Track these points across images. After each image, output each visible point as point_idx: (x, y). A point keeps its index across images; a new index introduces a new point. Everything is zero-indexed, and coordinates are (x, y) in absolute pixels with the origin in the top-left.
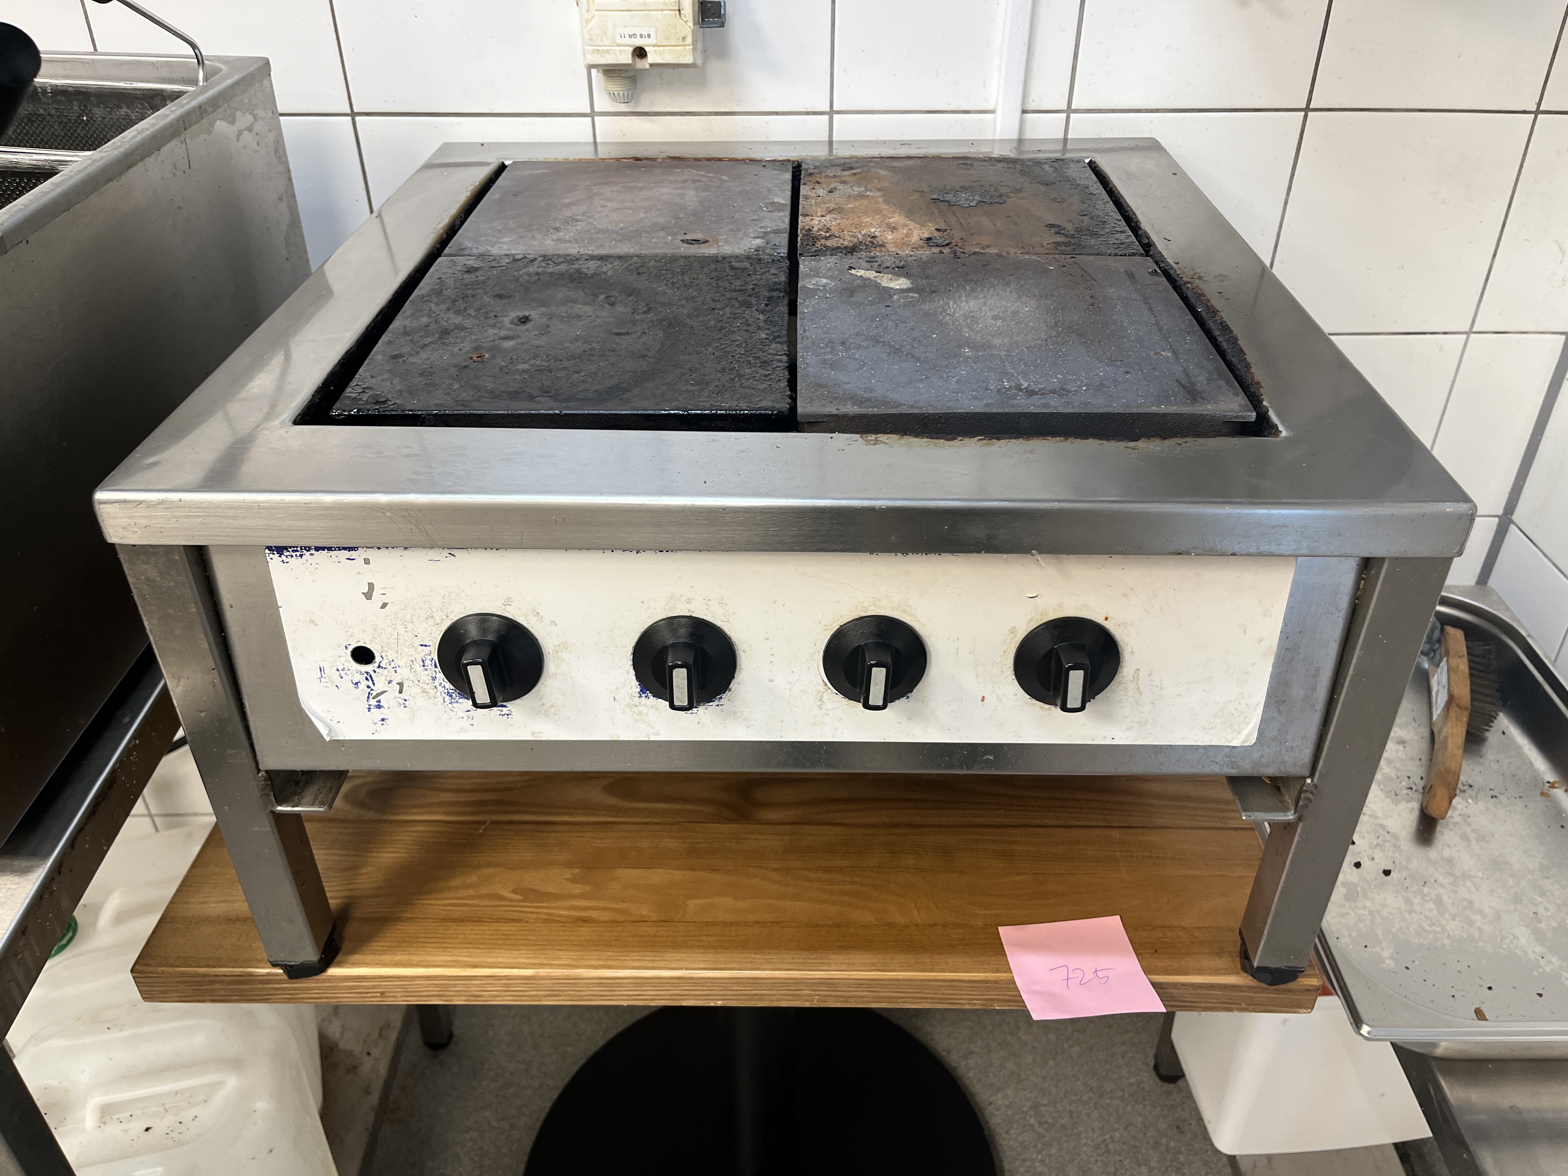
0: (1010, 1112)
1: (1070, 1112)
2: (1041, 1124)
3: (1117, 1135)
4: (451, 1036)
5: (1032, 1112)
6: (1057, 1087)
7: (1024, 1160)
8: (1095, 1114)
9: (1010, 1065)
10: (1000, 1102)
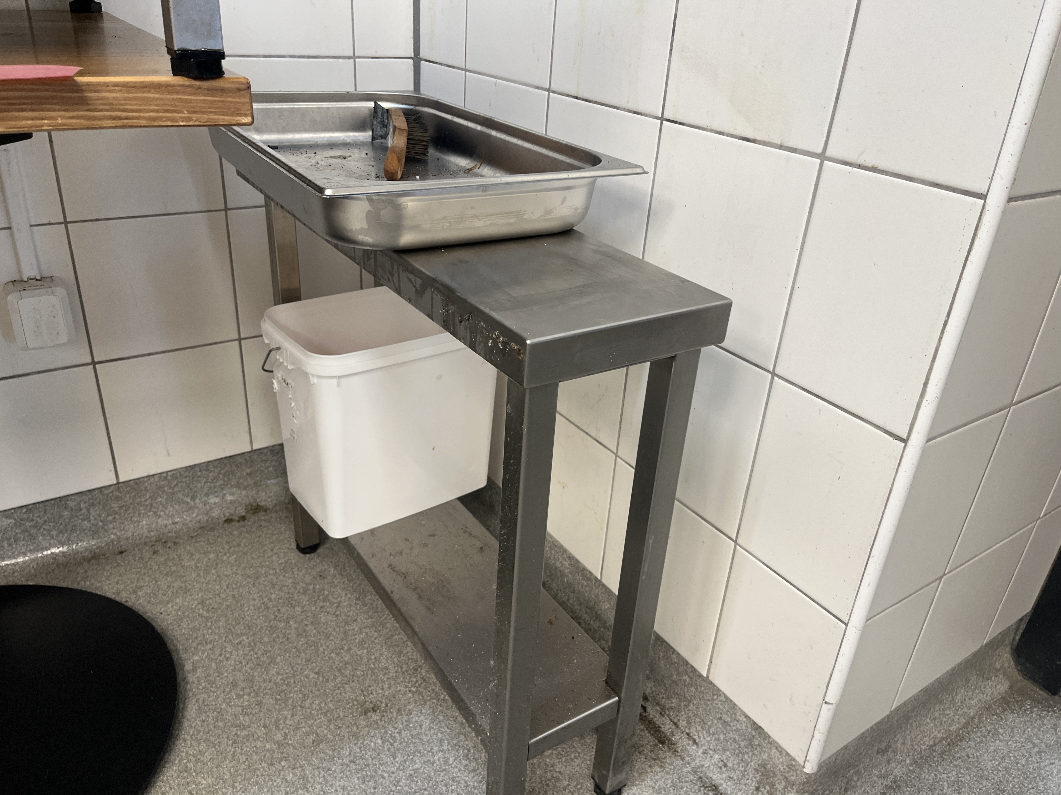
0: (180, 613)
1: (233, 595)
3: (274, 596)
8: (254, 590)
9: (177, 584)
10: (171, 609)
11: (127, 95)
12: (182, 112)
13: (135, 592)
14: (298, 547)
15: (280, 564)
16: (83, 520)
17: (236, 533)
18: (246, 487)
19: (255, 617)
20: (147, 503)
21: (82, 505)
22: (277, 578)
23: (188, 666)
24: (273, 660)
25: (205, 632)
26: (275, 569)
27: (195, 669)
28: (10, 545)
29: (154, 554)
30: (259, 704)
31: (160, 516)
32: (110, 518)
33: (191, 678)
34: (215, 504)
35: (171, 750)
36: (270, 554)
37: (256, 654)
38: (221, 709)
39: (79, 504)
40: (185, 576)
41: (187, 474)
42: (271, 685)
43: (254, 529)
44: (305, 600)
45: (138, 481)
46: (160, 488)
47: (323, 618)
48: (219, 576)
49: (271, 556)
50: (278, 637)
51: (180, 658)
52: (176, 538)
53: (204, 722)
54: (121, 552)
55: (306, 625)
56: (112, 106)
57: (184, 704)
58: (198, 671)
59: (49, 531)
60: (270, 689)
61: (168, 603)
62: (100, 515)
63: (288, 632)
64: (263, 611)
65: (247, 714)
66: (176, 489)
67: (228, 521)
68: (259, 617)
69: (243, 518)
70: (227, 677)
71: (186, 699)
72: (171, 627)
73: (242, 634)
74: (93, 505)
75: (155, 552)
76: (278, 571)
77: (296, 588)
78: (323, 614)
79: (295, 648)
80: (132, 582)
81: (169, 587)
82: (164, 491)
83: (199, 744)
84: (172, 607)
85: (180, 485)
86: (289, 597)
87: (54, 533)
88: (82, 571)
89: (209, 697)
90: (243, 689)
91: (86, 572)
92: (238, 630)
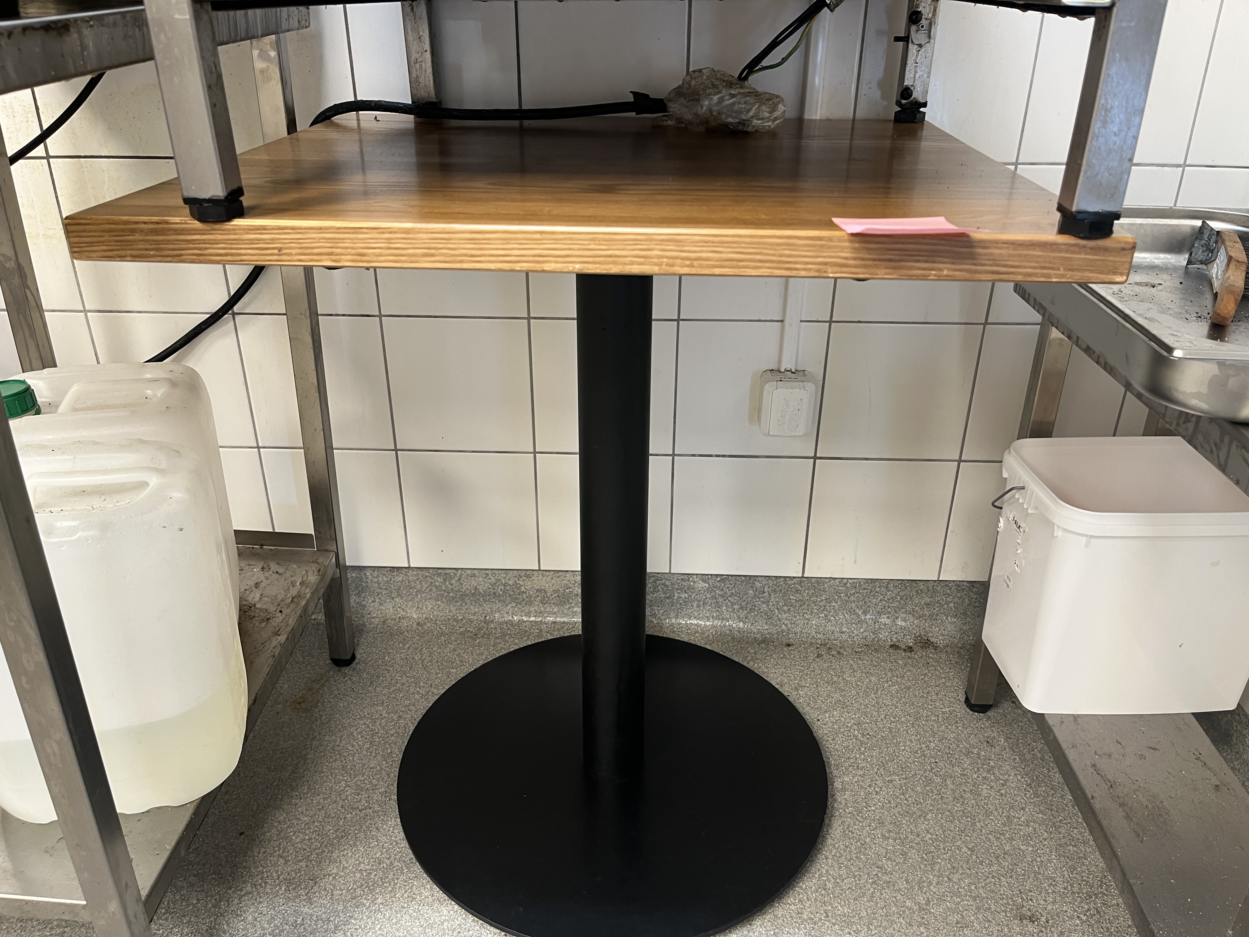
0: (835, 726)
3: (932, 745)
4: (353, 657)
6: (878, 711)
7: (849, 758)
10: (827, 719)
11: (1012, 252)
12: (1058, 269)
13: (796, 689)
14: (967, 701)
15: (943, 713)
16: (763, 603)
17: (900, 662)
18: (920, 617)
19: (910, 760)
20: (822, 604)
21: (766, 589)
22: (938, 727)
23: (838, 784)
24: (924, 815)
25: (858, 756)
26: (938, 716)
27: (844, 790)
28: (699, 606)
29: (817, 657)
30: (904, 854)
31: (830, 620)
32: (785, 608)
33: (839, 797)
34: (885, 624)
35: (812, 861)
36: (934, 697)
37: (907, 800)
38: (865, 842)
39: (764, 587)
40: (844, 690)
41: (866, 586)
42: (918, 840)
43: (921, 665)
44: (966, 762)
45: (820, 580)
46: (838, 593)
47: (985, 791)
48: (878, 703)
49: (935, 701)
50: (932, 792)
51: (831, 773)
52: (841, 648)
53: (847, 847)
54: (789, 645)
55: (964, 791)
56: (995, 261)
57: (830, 821)
58: (847, 793)
59: (733, 604)
60: (916, 843)
61: (826, 712)
62: (778, 602)
63: (943, 790)
64: (919, 758)
65: (890, 859)
66: (852, 598)
67: (894, 647)
68: (914, 762)
69: (910, 649)
70: (874, 811)
71: (832, 816)
72: (825, 738)
73: (894, 774)
74: (774, 591)
75: (819, 656)
76: (940, 719)
77: (958, 746)
78: (985, 786)
79: (949, 811)
80: (795, 679)
81: (828, 696)
82: (840, 597)
83: (840, 867)
84: (830, 717)
85: (856, 595)
86: (949, 753)
87: (736, 607)
88: (752, 651)
89: (855, 824)
90: (889, 831)
91: (755, 653)
92: (891, 767)
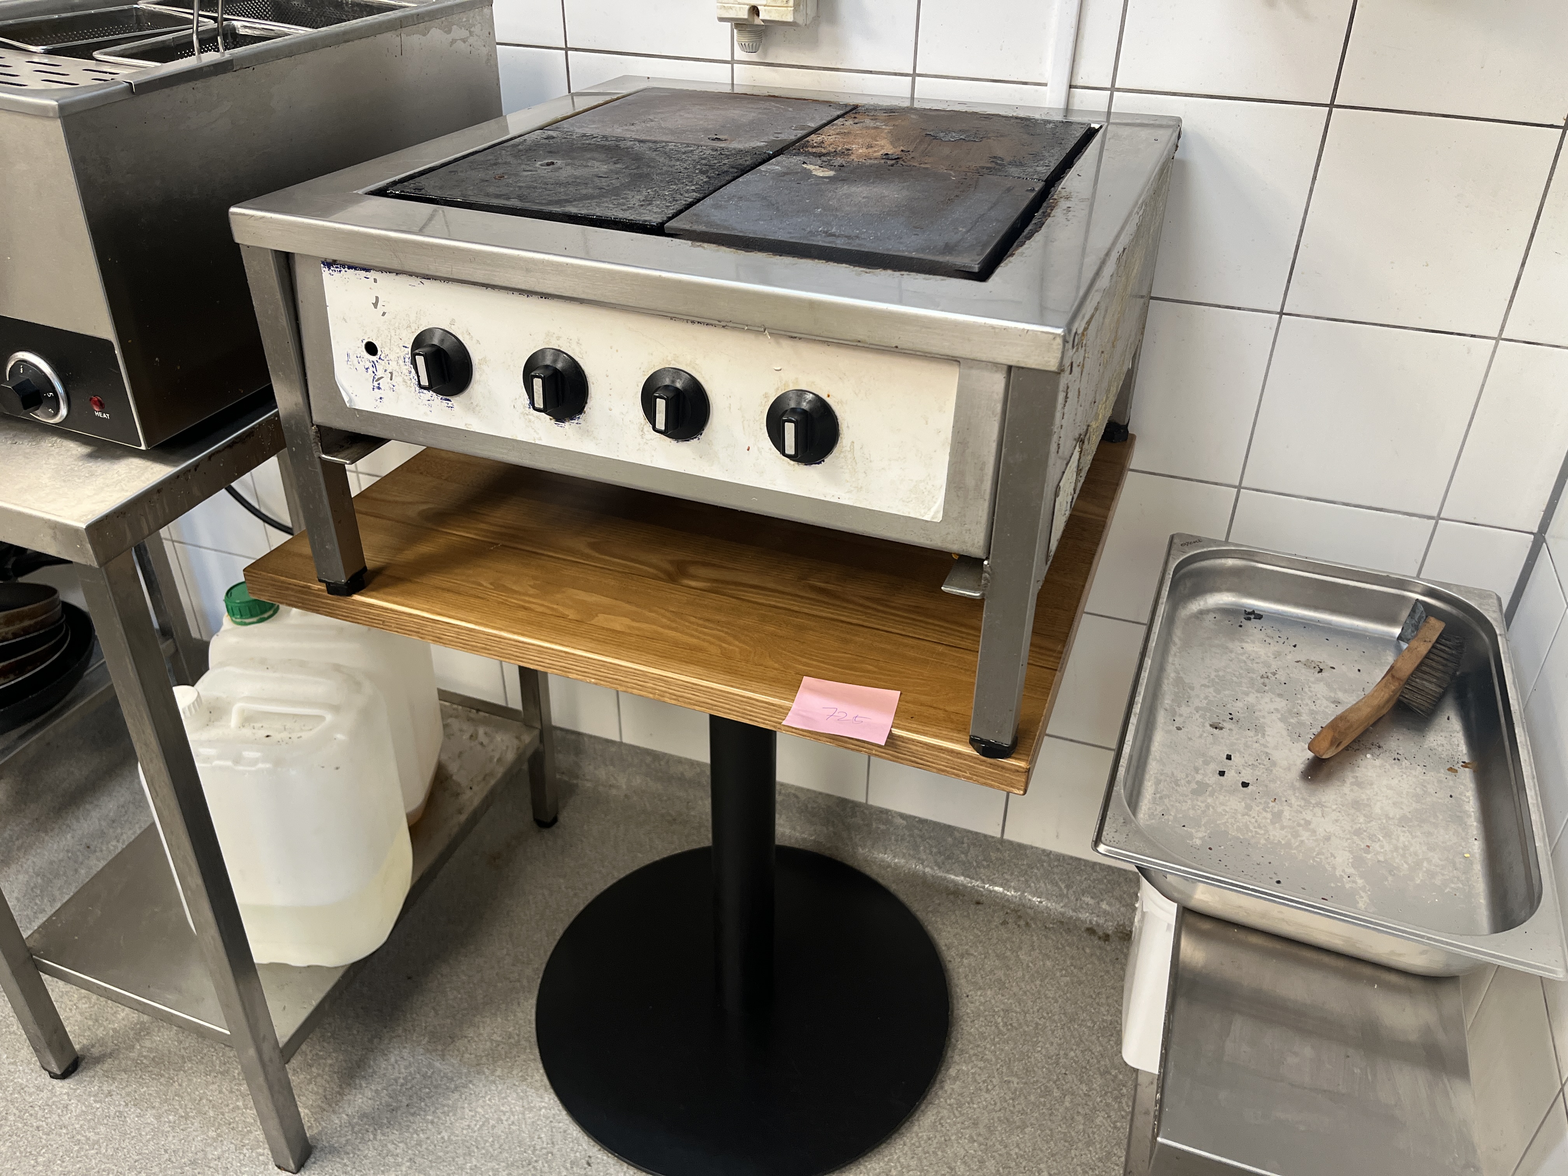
0: (981, 1008)
1: (1037, 1024)
2: (1005, 1024)
3: (1072, 1054)
4: (555, 820)
5: (1002, 1014)
6: (1034, 1002)
7: (978, 1046)
8: (1059, 1033)
9: (1000, 974)
10: (977, 998)
11: (927, 750)
13: (962, 956)
15: (1103, 1021)
16: (962, 853)
17: (1088, 950)
18: (1127, 905)
19: (1039, 1065)
20: (1023, 867)
22: (1089, 1035)
23: (953, 1072)
24: (1023, 1127)
25: (988, 1046)
26: (1095, 1023)
27: (956, 1078)
28: (897, 840)
29: (1002, 924)
30: (982, 1162)
31: (1030, 886)
32: (985, 863)
33: (948, 1086)
34: (1087, 904)
35: (889, 1144)
36: (1103, 1001)
37: (1014, 1106)
38: (950, 1139)
40: (1011, 969)
41: (1070, 861)
42: (1004, 1151)
43: (1108, 960)
44: (1097, 1084)
45: (1021, 846)
46: (1041, 861)
47: (1100, 1118)
48: (1039, 992)
49: (1102, 1005)
50: (1044, 1105)
51: (952, 1057)
52: (1032, 919)
53: (929, 1139)
54: (978, 903)
55: (1078, 1112)
57: (926, 1107)
58: (958, 1082)
60: (1000, 1155)
61: (980, 988)
62: (977, 856)
63: (1057, 1106)
64: (1052, 1064)
65: (965, 1163)
66: (1055, 870)
67: (1091, 931)
68: (1043, 1067)
69: (1106, 938)
70: (974, 1109)
71: (931, 1103)
72: (965, 1018)
73: (1017, 1075)
75: (1004, 923)
76: (1096, 1027)
77: (1099, 1062)
78: (1103, 1113)
79: (1051, 1130)
80: (967, 944)
81: (991, 971)
82: (1042, 865)
83: (913, 1158)
84: (981, 995)
85: (1060, 868)
86: (1085, 1068)
87: (934, 850)
88: (937, 902)
89: (949, 1118)
90: (980, 1135)
91: (939, 905)
92: (1017, 1067)
